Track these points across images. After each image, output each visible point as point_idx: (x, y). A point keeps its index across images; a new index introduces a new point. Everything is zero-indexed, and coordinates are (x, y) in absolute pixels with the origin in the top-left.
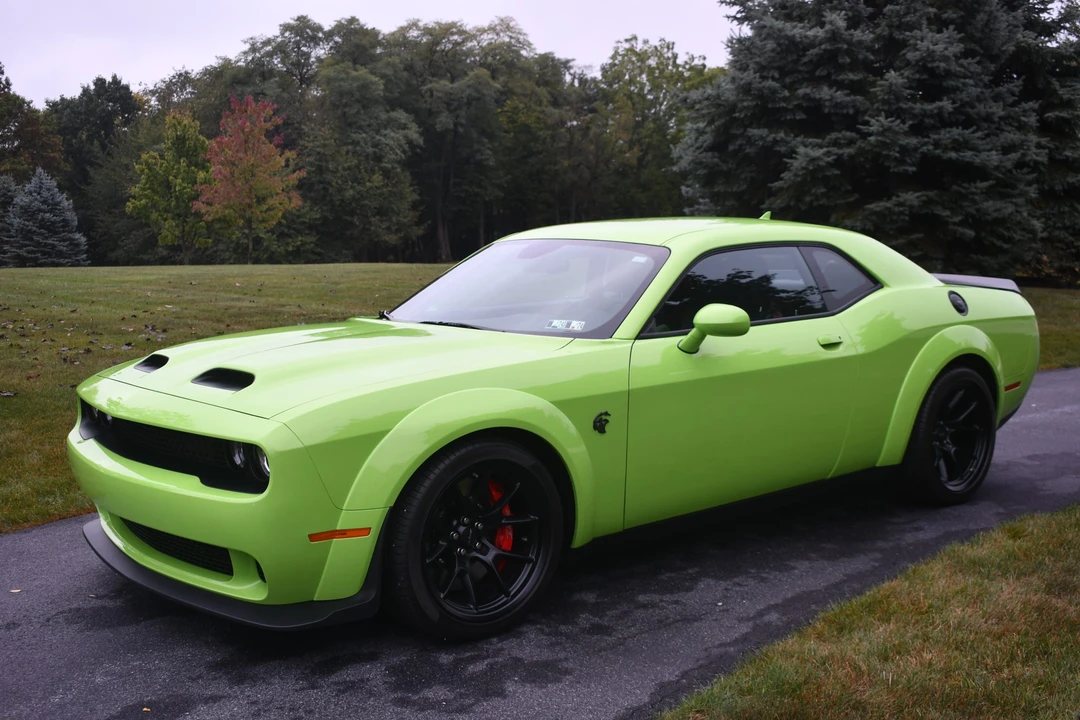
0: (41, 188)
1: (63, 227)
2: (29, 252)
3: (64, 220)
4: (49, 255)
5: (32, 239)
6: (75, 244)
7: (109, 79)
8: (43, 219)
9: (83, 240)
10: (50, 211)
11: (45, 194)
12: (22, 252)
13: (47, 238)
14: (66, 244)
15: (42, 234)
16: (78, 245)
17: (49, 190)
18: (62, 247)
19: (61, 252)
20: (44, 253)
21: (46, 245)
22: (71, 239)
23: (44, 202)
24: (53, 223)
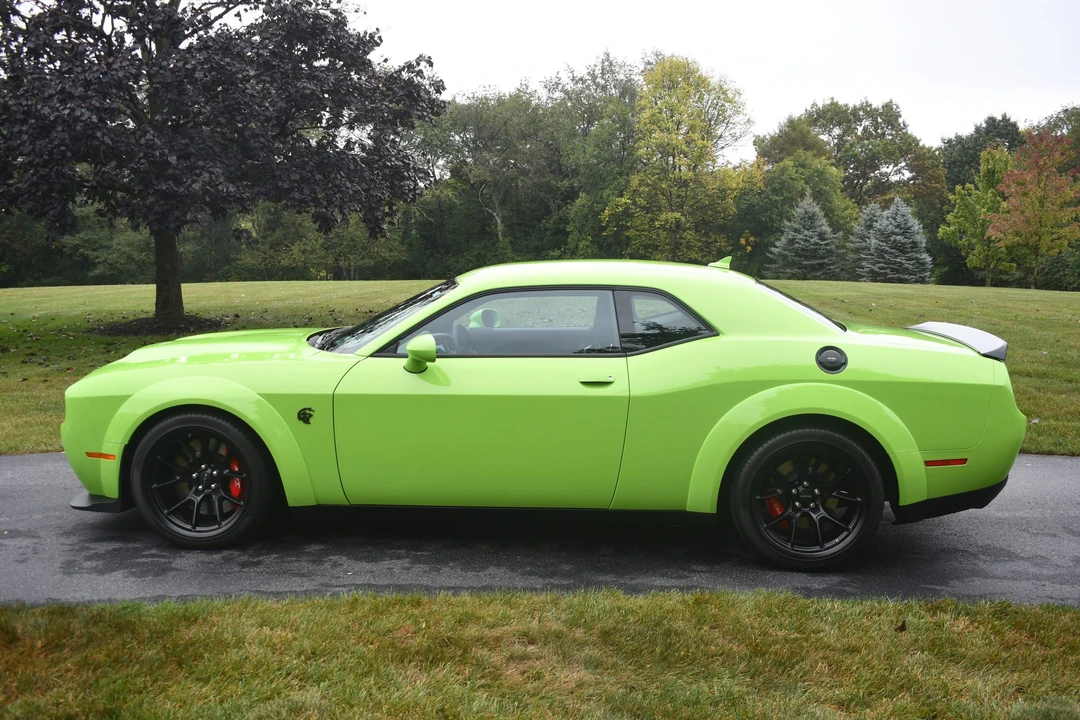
0: (896, 214)
1: (912, 247)
2: (880, 268)
3: (913, 242)
4: (897, 271)
5: (883, 257)
6: (921, 264)
7: (999, 118)
8: (895, 241)
9: (929, 259)
10: (902, 234)
11: (899, 219)
12: (875, 268)
13: (896, 257)
14: (912, 262)
15: (892, 253)
16: (924, 264)
17: (903, 216)
18: (908, 265)
19: (907, 269)
20: (893, 270)
21: (895, 263)
22: (917, 259)
23: (898, 226)
24: (903, 244)
